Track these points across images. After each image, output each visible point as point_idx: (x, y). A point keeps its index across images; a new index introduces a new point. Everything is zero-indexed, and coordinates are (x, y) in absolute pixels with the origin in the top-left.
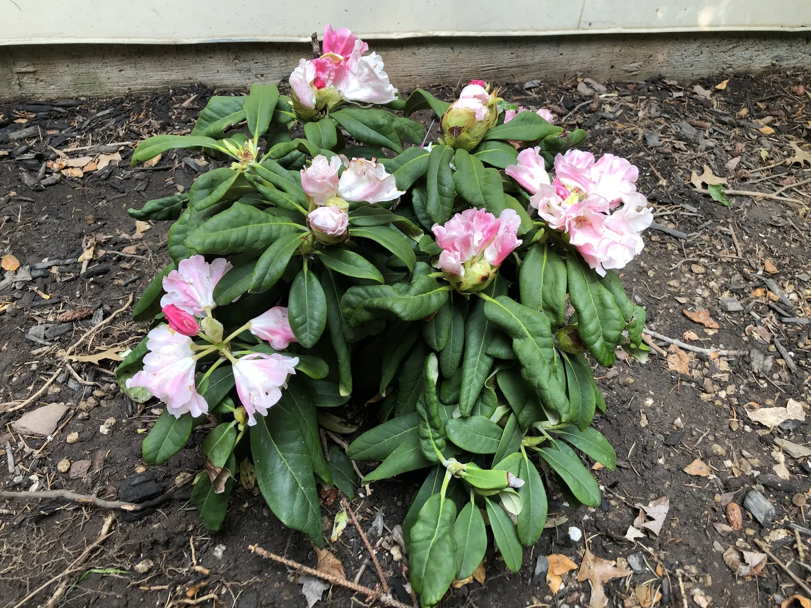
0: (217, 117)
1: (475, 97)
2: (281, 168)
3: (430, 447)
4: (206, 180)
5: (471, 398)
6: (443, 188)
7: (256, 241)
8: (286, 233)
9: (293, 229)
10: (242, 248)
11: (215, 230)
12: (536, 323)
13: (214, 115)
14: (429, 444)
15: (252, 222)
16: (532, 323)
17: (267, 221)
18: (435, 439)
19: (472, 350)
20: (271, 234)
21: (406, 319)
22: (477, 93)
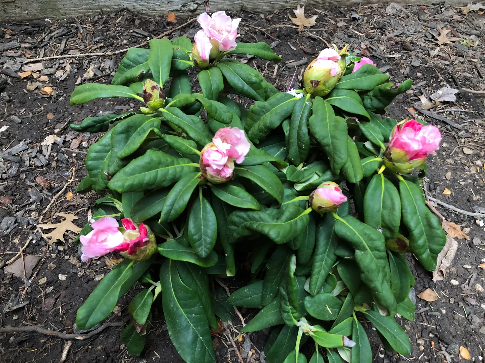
0: (134, 65)
1: (329, 59)
2: (181, 113)
3: (290, 318)
4: (123, 127)
5: (318, 284)
7: (164, 181)
8: (186, 174)
9: (192, 169)
10: (154, 186)
11: (132, 174)
12: (375, 240)
13: (131, 63)
14: (289, 316)
15: (160, 166)
16: (371, 240)
17: (172, 164)
18: (293, 313)
19: (320, 249)
20: (175, 175)
21: (279, 243)
22: (330, 56)
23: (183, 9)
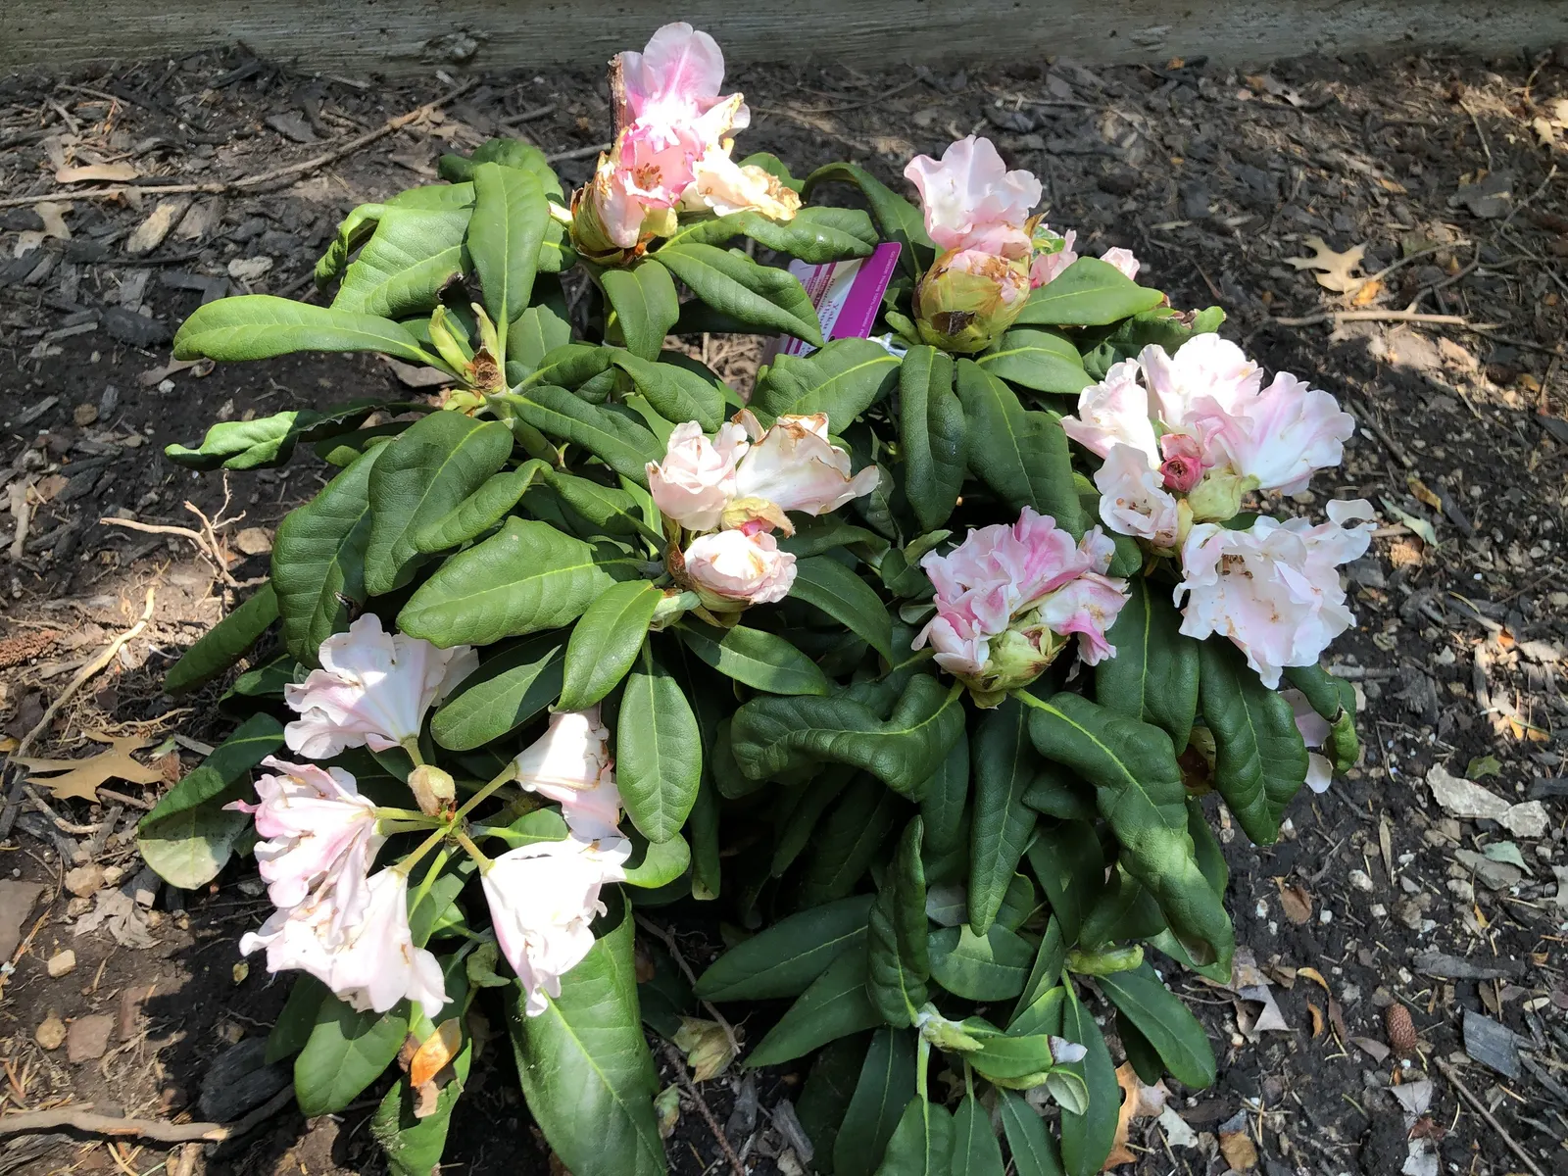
2: (577, 402)
3: (898, 1004)
4: (411, 449)
5: (993, 902)
6: (944, 443)
7: (558, 610)
10: (528, 628)
11: (471, 589)
12: (1144, 752)
14: (897, 997)
16: (1136, 753)
17: (580, 560)
18: (908, 989)
23: (429, 53)
